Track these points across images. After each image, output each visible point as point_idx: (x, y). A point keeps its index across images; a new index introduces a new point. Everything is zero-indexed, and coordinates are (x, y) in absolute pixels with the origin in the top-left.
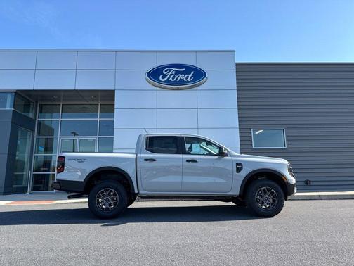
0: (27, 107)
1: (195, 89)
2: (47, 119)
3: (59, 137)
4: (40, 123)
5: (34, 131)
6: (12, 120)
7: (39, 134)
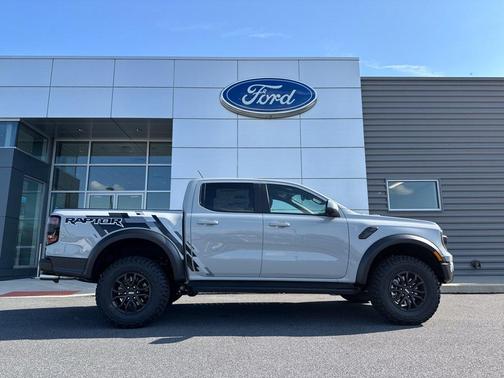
0: (37, 146)
1: (298, 117)
2: (68, 164)
3: (86, 191)
4: (57, 170)
5: (47, 182)
6: (14, 163)
7: (56, 187)
